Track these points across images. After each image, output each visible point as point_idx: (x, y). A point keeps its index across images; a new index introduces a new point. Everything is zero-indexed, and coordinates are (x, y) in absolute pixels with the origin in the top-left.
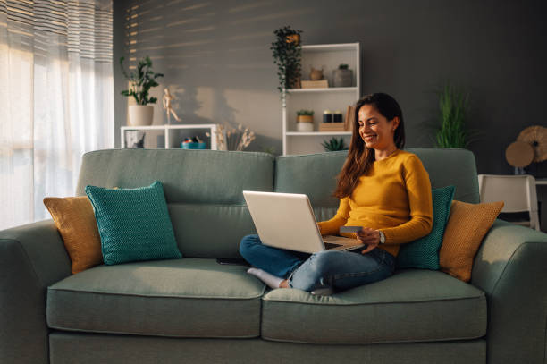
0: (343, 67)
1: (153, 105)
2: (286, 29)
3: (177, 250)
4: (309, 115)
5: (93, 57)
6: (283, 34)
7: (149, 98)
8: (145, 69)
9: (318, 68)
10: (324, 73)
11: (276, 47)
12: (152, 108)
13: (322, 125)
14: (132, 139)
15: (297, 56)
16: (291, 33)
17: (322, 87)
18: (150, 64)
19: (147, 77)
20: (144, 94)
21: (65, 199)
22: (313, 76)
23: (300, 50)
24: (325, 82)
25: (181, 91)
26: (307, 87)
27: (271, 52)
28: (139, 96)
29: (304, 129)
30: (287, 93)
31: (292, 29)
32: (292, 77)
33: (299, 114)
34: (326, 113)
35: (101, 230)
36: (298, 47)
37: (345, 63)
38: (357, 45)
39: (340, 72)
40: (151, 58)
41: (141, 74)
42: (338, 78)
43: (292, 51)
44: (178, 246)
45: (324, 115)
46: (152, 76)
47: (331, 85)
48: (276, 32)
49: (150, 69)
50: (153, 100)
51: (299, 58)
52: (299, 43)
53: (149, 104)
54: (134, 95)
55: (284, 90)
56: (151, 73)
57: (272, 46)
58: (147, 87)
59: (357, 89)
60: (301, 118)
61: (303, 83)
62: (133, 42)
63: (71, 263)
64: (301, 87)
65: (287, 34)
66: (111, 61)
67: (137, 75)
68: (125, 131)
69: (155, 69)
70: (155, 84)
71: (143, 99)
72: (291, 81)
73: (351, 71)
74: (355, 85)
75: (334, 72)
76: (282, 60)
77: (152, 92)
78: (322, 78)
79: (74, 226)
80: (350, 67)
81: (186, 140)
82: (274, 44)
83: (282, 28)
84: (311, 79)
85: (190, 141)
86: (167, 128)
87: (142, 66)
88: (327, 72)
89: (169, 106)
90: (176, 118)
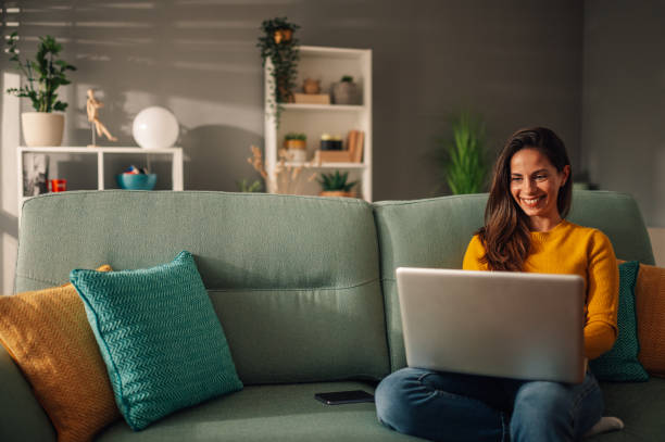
0: (347, 79)
1: (59, 113)
2: (276, 21)
3: (235, 377)
4: (300, 140)
6: (270, 28)
7: (55, 102)
8: (48, 56)
9: (314, 76)
10: (322, 85)
11: (263, 43)
12: (62, 118)
13: (318, 153)
14: (36, 167)
15: (294, 58)
16: (283, 27)
17: (321, 104)
18: (51, 47)
19: (53, 70)
22: (309, 88)
23: (297, 51)
24: (325, 97)
25: (100, 94)
26: (302, 103)
28: (38, 97)
29: (296, 157)
30: (279, 108)
31: (287, 22)
32: (284, 87)
33: (288, 138)
34: (325, 137)
36: (296, 48)
37: (348, 73)
38: (368, 53)
39: (345, 84)
40: (59, 40)
41: (43, 63)
42: (341, 91)
43: (287, 52)
45: (322, 142)
46: (58, 68)
47: (333, 101)
49: (55, 58)
50: (60, 107)
51: (295, 62)
52: (293, 41)
53: (54, 112)
54: (31, 95)
56: (57, 63)
57: (258, 42)
58: (52, 85)
60: (291, 143)
61: (299, 97)
63: (57, 434)
64: (294, 101)
65: (278, 29)
67: (38, 64)
68: (24, 153)
69: (62, 56)
70: (65, 83)
71: (45, 103)
72: (284, 92)
73: (354, 85)
74: (365, 104)
75: (334, 85)
77: (62, 93)
78: (318, 91)
79: (53, 355)
80: (355, 80)
81: (129, 171)
82: (262, 39)
83: (273, 18)
84: (304, 91)
85: (135, 171)
86: (100, 151)
87: (44, 50)
88: (325, 84)
89: (96, 117)
90: (109, 136)
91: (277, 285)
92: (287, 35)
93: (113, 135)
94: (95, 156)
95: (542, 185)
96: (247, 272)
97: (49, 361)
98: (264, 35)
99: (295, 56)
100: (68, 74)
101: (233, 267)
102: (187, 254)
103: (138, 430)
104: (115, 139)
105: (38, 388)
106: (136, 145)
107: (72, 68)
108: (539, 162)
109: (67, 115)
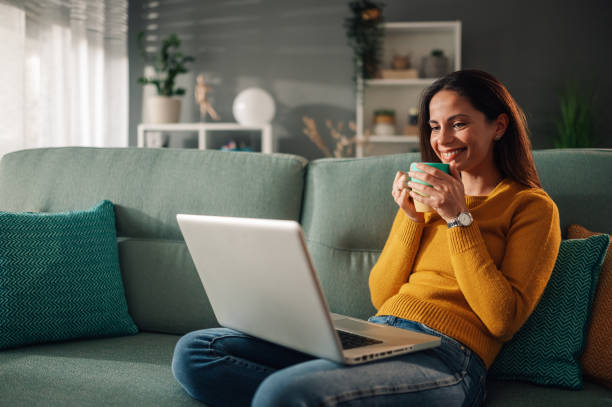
0: (437, 54)
1: (179, 98)
3: (127, 321)
4: (390, 115)
5: (102, 30)
6: (358, 8)
7: (176, 87)
8: (171, 50)
9: (403, 51)
10: (412, 60)
11: (350, 24)
12: (179, 102)
13: (408, 128)
15: (379, 36)
16: (370, 7)
17: (409, 79)
18: (175, 43)
19: (174, 62)
20: (170, 83)
22: (398, 64)
23: (383, 29)
24: (413, 73)
25: (217, 81)
26: (389, 79)
27: (343, 31)
29: (383, 133)
30: (365, 85)
32: (370, 64)
33: (378, 114)
34: (413, 113)
36: (380, 26)
37: (439, 46)
38: (457, 26)
39: (434, 59)
40: (181, 37)
41: (165, 56)
42: (431, 65)
43: (371, 30)
44: (130, 312)
45: (411, 117)
46: (179, 60)
48: (351, 5)
49: (178, 51)
50: (181, 92)
51: (380, 39)
52: (380, 19)
53: (176, 98)
54: (156, 83)
55: (360, 81)
56: (179, 55)
58: (173, 74)
60: (380, 119)
61: (385, 73)
62: (153, 16)
64: (381, 78)
65: (363, 9)
66: (125, 38)
67: (160, 57)
69: (185, 50)
70: (183, 71)
71: (167, 89)
72: (370, 68)
73: (446, 59)
75: (424, 60)
76: (358, 41)
77: (181, 81)
78: (407, 66)
80: (447, 53)
81: (228, 144)
82: (348, 20)
84: (393, 67)
85: (234, 146)
86: (202, 128)
87: (166, 45)
88: (416, 59)
89: (205, 100)
92: (373, 14)
93: (218, 115)
94: (197, 132)
95: (461, 134)
98: (351, 15)
99: (381, 33)
100: (187, 65)
104: (218, 118)
106: (236, 122)
107: (193, 60)
109: (185, 100)
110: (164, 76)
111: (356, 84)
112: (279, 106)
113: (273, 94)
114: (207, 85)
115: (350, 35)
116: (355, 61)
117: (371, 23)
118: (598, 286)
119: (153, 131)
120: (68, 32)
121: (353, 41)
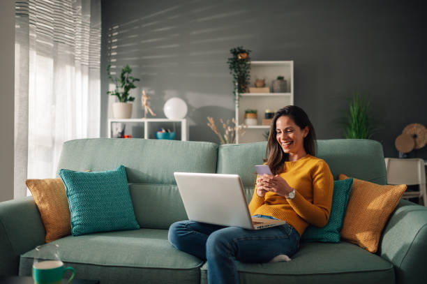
0: (280, 78)
1: (131, 102)
2: (238, 48)
3: (135, 223)
4: (254, 113)
5: (87, 64)
6: (235, 52)
7: (128, 97)
8: (126, 75)
9: (261, 77)
10: (266, 82)
11: (231, 61)
12: (131, 105)
13: (264, 120)
14: (117, 129)
15: (248, 68)
16: (242, 52)
17: (265, 93)
18: (129, 71)
19: (128, 82)
20: (125, 94)
21: (43, 181)
22: (258, 84)
23: (250, 64)
24: (267, 89)
25: (152, 92)
26: (254, 93)
27: (228, 66)
28: (121, 95)
29: (251, 123)
30: (239, 96)
31: (244, 49)
32: (242, 84)
33: (247, 112)
34: (268, 111)
35: (71, 206)
36: (248, 63)
37: (282, 75)
38: (291, 63)
39: (279, 81)
40: (131, 66)
41: (123, 78)
42: (277, 85)
43: (244, 65)
44: (136, 219)
45: (266, 114)
46: (131, 80)
47: (272, 91)
48: (231, 51)
49: (130, 75)
50: (132, 99)
51: (248, 70)
52: (248, 59)
53: (128, 102)
54: (118, 94)
55: (237, 94)
56: (131, 78)
57: (227, 61)
58: (127, 89)
59: (291, 95)
60: (248, 115)
61: (251, 89)
62: (114, 54)
63: (46, 233)
64: (249, 92)
65: (238, 53)
66: (99, 67)
67: (120, 79)
68: (112, 123)
69: (133, 75)
70: (133, 87)
71: (124, 98)
72: (242, 87)
73: (286, 81)
74: (290, 92)
75: (273, 82)
76: (236, 72)
77: (132, 93)
78: (264, 85)
79: (49, 203)
80: (285, 78)
81: (161, 131)
82: (229, 59)
83: (236, 47)
84: (256, 86)
85: (164, 131)
86: (146, 121)
87: (124, 72)
88: (268, 81)
89: (147, 104)
90: (152, 113)
91: (162, 183)
92: (245, 56)
93: (154, 112)
94: (143, 123)
96: (148, 176)
97: (47, 205)
98: (231, 56)
99: (249, 67)
100: (135, 83)
101: (143, 174)
102: (122, 166)
103: (75, 236)
104: (155, 115)
105: (42, 215)
106: (165, 117)
107: (138, 80)
108: (288, 123)
109: (134, 104)
110: (122, 90)
111: (235, 95)
112: (189, 107)
113: (186, 100)
114: (147, 95)
115: (231, 68)
116: (234, 82)
117: (243, 61)
118: (349, 200)
119: (116, 122)
120: (74, 68)
121: (233, 71)
